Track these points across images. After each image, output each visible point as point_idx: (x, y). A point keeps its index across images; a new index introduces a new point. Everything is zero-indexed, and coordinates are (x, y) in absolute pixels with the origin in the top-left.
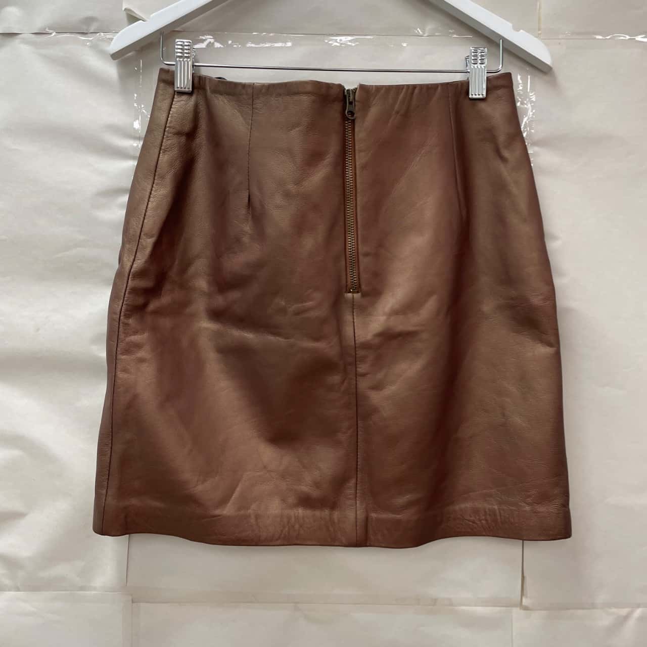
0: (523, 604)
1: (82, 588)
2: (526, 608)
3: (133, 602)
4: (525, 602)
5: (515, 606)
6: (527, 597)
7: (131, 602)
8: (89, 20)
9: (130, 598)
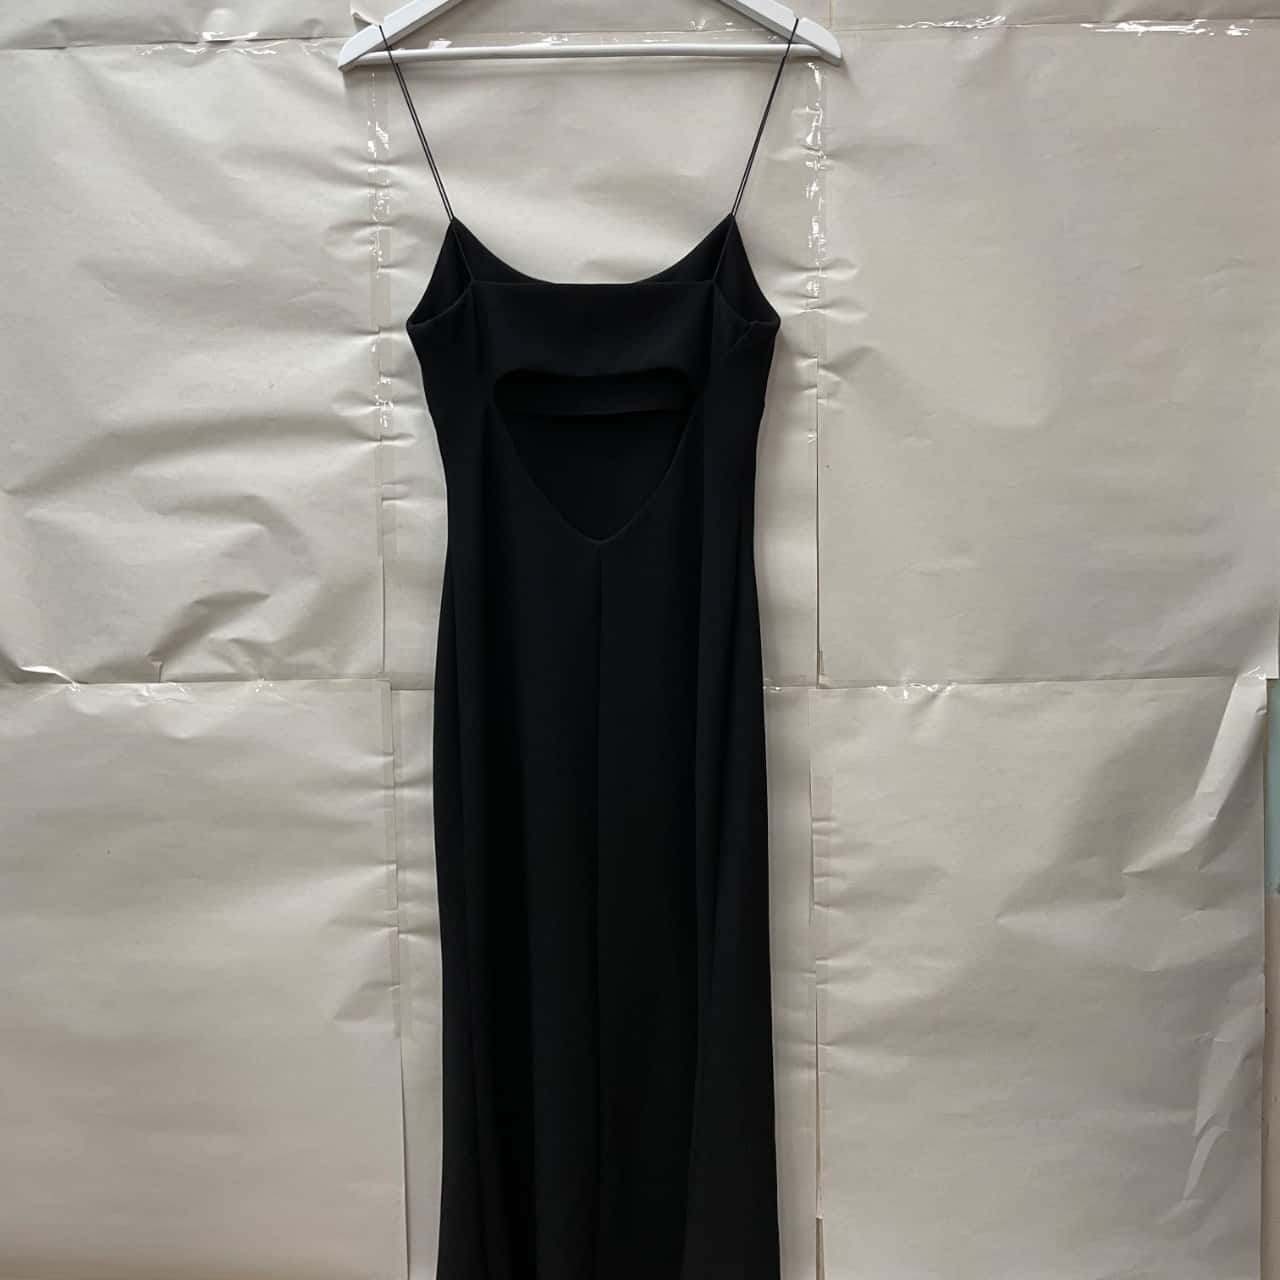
0: (820, 681)
1: (336, 676)
2: (823, 687)
3: (391, 689)
4: (822, 680)
5: (811, 684)
6: (823, 674)
7: (389, 689)
8: (313, 23)
9: (388, 685)
